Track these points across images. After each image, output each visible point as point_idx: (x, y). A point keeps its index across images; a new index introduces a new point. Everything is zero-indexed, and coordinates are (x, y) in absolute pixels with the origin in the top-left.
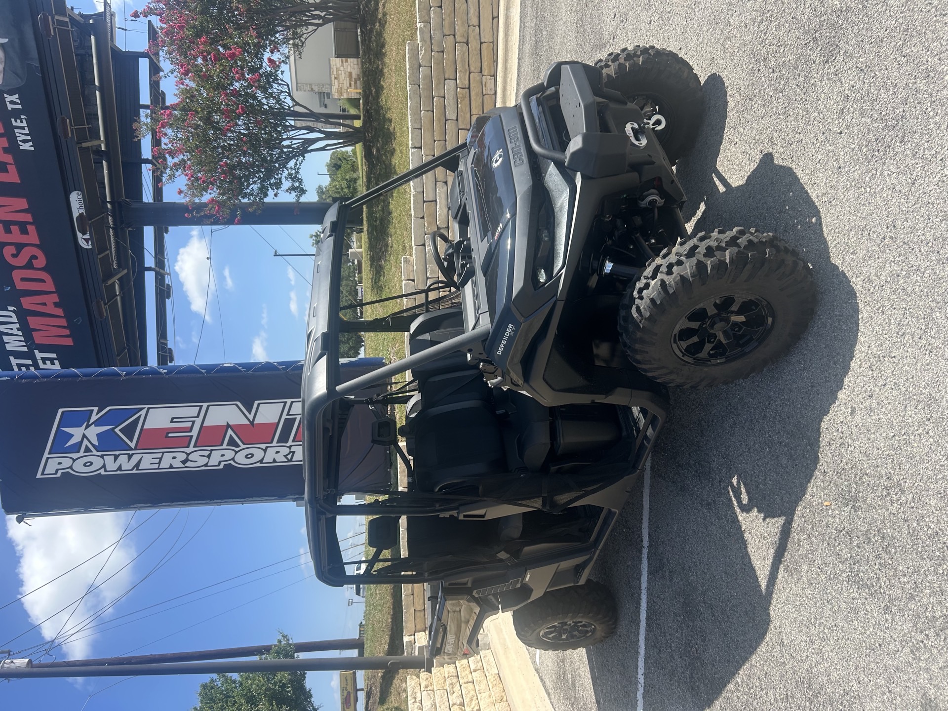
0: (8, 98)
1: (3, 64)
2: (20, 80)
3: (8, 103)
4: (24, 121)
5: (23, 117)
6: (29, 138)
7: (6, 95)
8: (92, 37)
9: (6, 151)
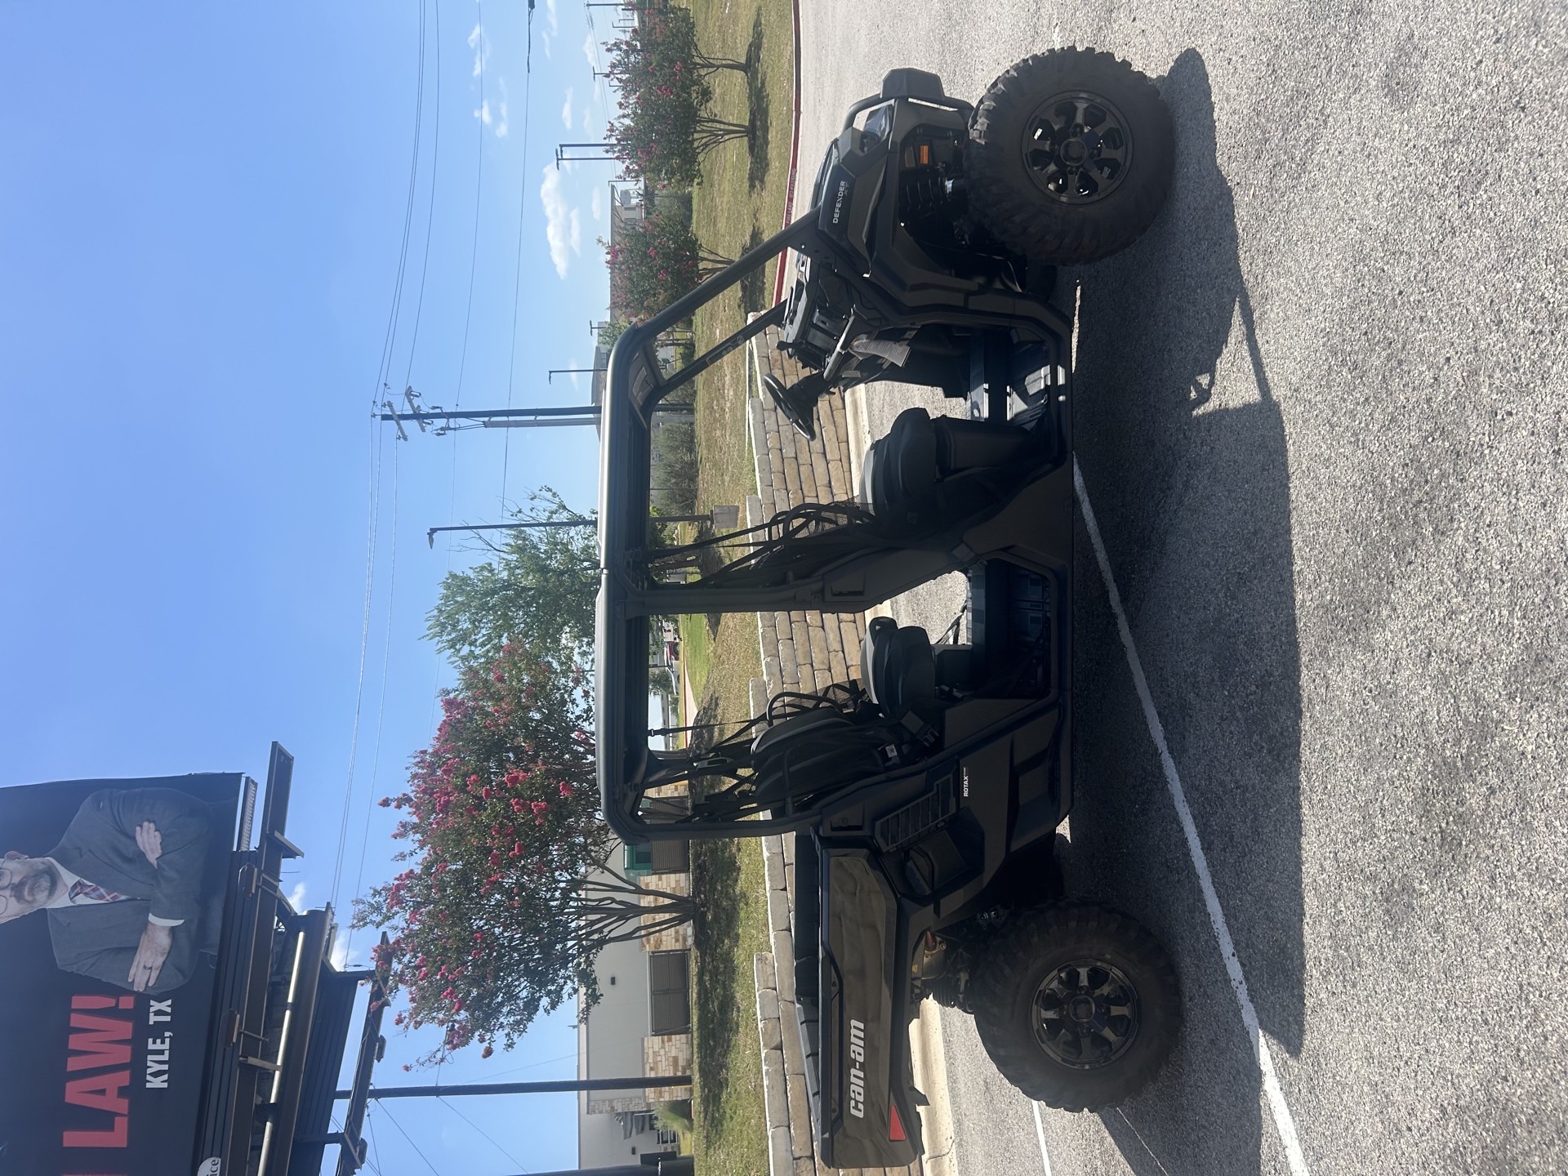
0: (155, 1006)
1: (165, 956)
2: (181, 978)
3: (151, 1015)
4: (167, 1040)
5: (167, 1034)
6: (166, 1067)
7: (152, 1003)
8: (301, 935)
9: (122, 1092)
